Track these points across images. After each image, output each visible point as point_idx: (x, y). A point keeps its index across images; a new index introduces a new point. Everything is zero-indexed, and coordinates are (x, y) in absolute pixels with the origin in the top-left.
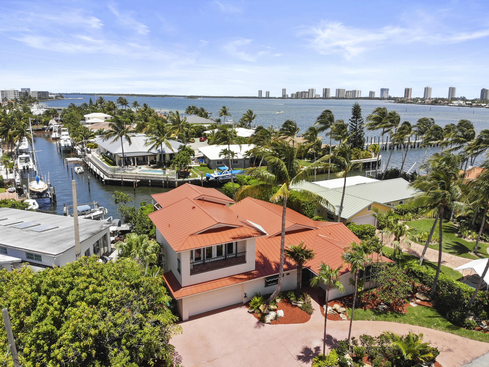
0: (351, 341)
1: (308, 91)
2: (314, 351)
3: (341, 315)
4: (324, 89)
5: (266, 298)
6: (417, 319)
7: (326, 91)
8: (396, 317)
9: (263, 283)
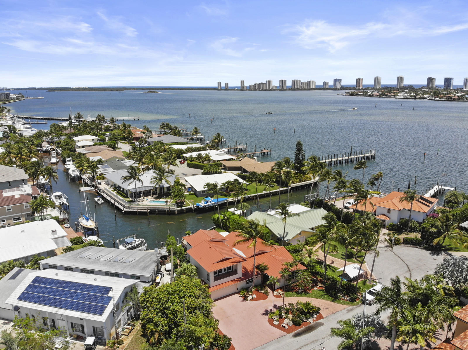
0: (284, 306)
1: (265, 82)
2: (269, 311)
3: (281, 295)
4: (280, 80)
5: (247, 289)
6: (315, 295)
7: (282, 82)
8: (306, 295)
9: (245, 283)
